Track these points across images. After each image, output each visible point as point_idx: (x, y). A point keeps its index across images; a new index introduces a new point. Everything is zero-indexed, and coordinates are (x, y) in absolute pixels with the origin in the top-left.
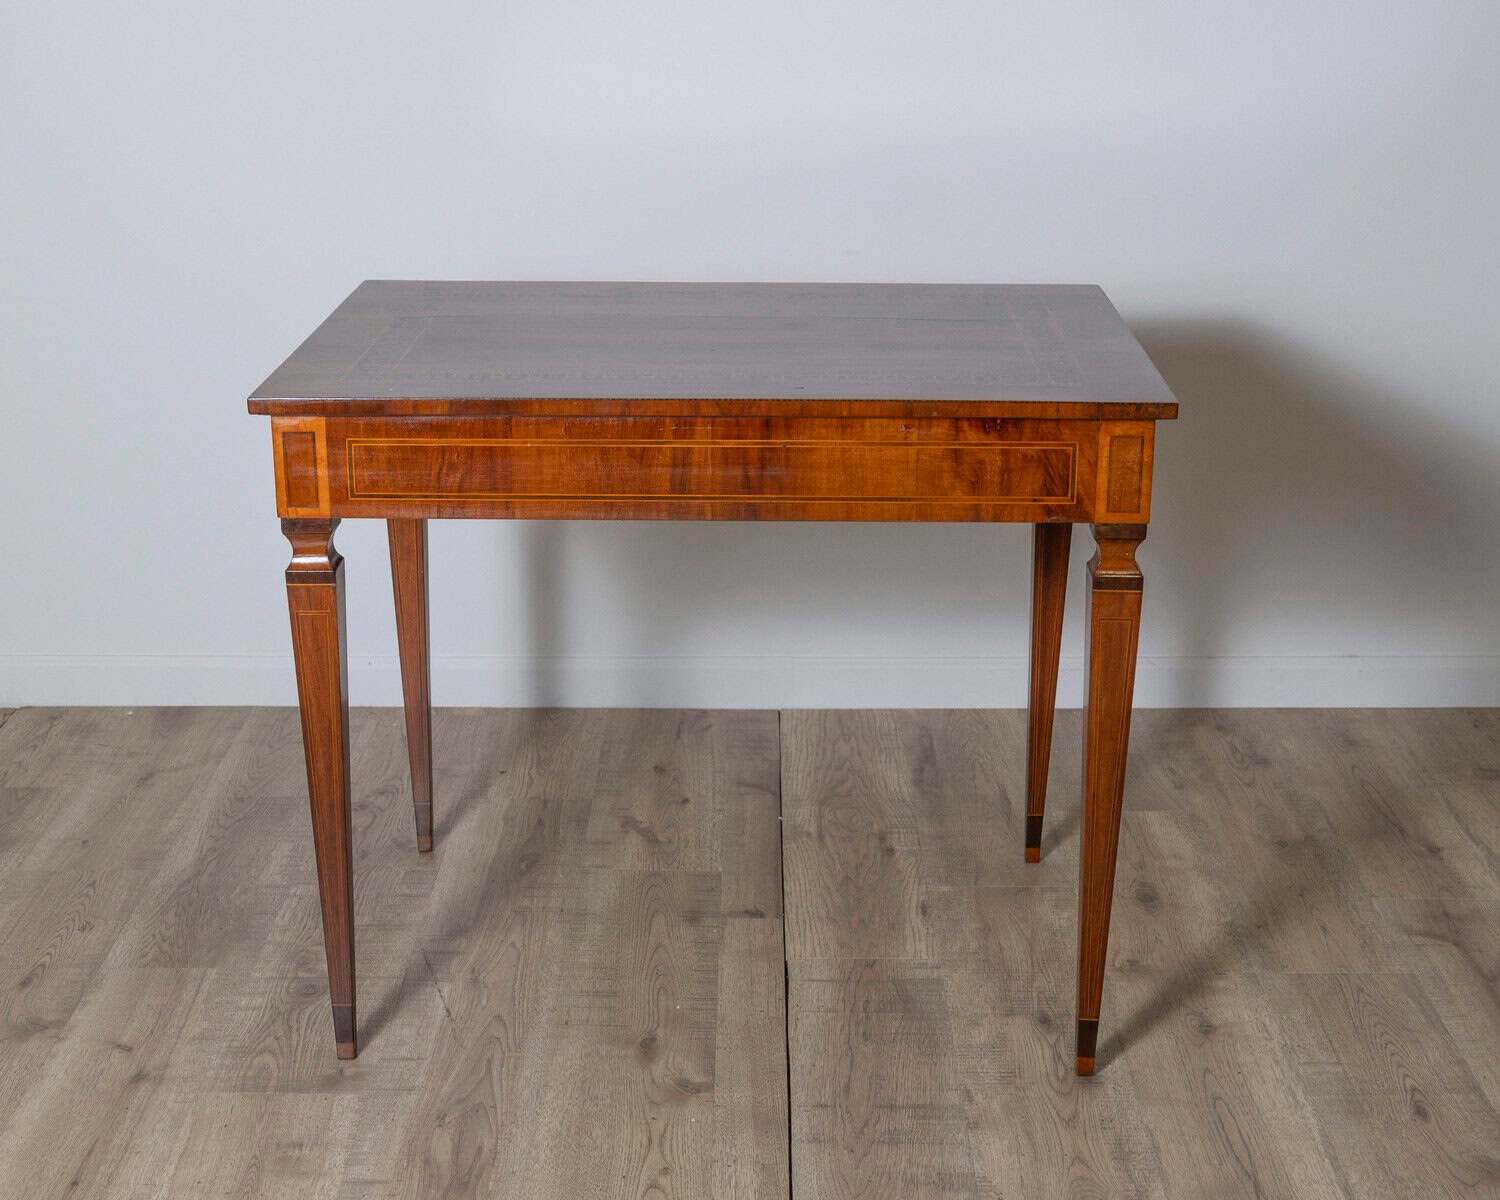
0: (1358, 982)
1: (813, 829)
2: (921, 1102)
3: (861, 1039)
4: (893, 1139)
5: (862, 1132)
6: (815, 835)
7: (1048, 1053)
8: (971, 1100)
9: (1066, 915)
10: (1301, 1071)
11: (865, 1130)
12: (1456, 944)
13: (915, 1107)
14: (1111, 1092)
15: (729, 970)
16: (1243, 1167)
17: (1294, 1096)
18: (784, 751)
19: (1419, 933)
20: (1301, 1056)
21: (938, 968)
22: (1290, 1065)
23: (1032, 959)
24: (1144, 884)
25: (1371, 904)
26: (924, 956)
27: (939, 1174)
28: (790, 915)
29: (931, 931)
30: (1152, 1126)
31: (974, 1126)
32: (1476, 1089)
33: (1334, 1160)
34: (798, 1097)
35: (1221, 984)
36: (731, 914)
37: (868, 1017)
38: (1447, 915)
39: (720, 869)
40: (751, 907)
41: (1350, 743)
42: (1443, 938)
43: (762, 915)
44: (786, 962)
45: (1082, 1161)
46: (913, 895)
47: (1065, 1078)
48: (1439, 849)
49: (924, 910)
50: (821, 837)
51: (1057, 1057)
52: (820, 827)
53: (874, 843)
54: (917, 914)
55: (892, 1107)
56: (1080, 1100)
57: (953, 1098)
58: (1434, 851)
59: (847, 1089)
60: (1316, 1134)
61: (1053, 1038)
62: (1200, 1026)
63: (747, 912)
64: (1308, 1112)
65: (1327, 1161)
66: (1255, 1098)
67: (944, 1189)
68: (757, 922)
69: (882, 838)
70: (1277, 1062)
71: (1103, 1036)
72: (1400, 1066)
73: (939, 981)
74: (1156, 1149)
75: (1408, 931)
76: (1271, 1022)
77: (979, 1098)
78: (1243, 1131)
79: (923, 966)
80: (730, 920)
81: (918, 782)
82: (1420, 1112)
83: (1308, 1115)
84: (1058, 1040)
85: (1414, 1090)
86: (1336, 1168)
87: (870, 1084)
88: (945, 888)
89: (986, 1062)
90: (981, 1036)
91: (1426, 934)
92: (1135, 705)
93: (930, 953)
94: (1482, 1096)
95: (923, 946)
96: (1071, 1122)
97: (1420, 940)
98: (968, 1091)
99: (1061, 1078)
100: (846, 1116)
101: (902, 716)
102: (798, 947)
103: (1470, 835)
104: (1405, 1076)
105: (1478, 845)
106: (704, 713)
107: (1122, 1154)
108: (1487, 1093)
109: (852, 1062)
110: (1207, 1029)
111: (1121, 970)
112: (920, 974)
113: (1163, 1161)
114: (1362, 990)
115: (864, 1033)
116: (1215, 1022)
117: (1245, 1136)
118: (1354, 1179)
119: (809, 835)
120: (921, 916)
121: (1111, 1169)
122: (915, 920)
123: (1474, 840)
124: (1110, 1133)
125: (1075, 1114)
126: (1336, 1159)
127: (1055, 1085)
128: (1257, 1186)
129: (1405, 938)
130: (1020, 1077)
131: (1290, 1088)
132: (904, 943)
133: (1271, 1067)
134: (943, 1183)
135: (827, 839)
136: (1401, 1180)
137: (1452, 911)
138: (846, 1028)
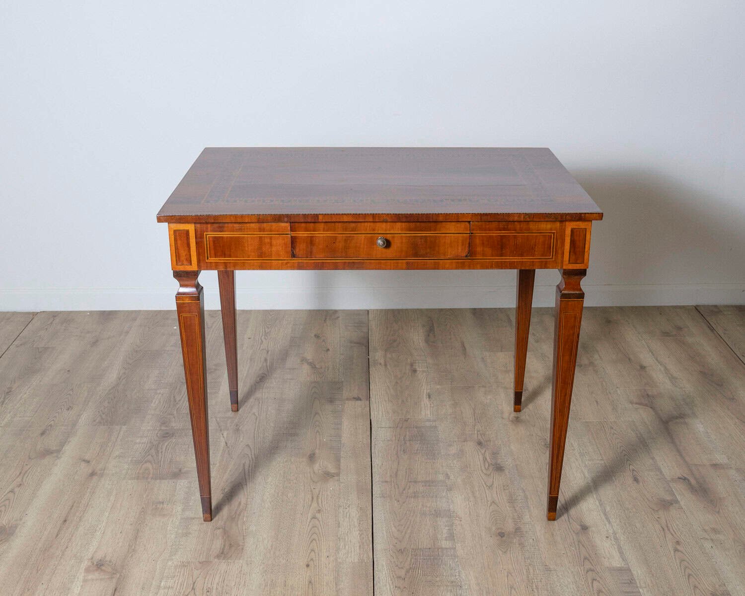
0: (611, 425)
1: (382, 361)
2: (428, 479)
3: (402, 453)
4: (415, 496)
5: (403, 493)
6: (383, 363)
7: (481, 457)
8: (449, 478)
9: (489, 397)
10: (587, 463)
11: (404, 492)
12: (651, 408)
13: (426, 482)
14: (507, 473)
15: (346, 425)
17: (583, 474)
18: (370, 328)
19: (636, 403)
20: (587, 456)
21: (435, 421)
22: (582, 460)
23: (475, 416)
25: (617, 391)
26: (429, 416)
27: (435, 510)
28: (372, 399)
29: (432, 405)
30: (524, 488)
31: (450, 489)
32: (659, 470)
34: (377, 478)
36: (348, 399)
37: (405, 443)
38: (647, 395)
39: (343, 380)
40: (356, 396)
42: (646, 405)
43: (360, 400)
44: (371, 421)
45: (495, 504)
46: (425, 389)
47: (488, 469)
48: (645, 367)
49: (429, 396)
50: (386, 365)
51: (485, 460)
52: (385, 362)
53: (408, 367)
54: (426, 398)
55: (415, 482)
56: (494, 477)
57: (441, 477)
58: (643, 368)
59: (396, 474)
61: (483, 451)
62: (545, 444)
63: (354, 398)
65: (597, 501)
66: (568, 475)
67: (437, 517)
68: (358, 402)
69: (412, 365)
70: (577, 460)
72: (627, 460)
73: (436, 427)
74: (526, 497)
75: (632, 403)
76: (574, 442)
77: (452, 477)
79: (429, 420)
80: (347, 402)
81: (427, 341)
82: (636, 480)
84: (485, 451)
85: (633, 470)
86: (601, 505)
87: (406, 472)
88: (438, 387)
89: (455, 462)
90: (453, 450)
93: (432, 415)
94: (661, 473)
95: (429, 412)
96: (490, 487)
97: (638, 406)
98: (447, 474)
99: (487, 468)
100: (396, 486)
101: (420, 312)
102: (376, 414)
103: (657, 360)
104: (629, 465)
105: (661, 365)
106: (336, 311)
107: (512, 500)
108: (663, 471)
109: (398, 463)
111: (512, 421)
112: (428, 424)
113: (529, 503)
114: (613, 428)
115: (404, 450)
118: (608, 508)
119: (380, 364)
120: (428, 399)
121: (507, 507)
122: (425, 401)
123: (659, 363)
124: (507, 491)
125: (493, 484)
126: (601, 500)
127: (484, 471)
129: (630, 405)
130: (469, 468)
131: (582, 471)
132: (421, 411)
133: (574, 462)
134: (437, 514)
135: (388, 366)
136: (628, 509)
137: (650, 393)
138: (396, 448)
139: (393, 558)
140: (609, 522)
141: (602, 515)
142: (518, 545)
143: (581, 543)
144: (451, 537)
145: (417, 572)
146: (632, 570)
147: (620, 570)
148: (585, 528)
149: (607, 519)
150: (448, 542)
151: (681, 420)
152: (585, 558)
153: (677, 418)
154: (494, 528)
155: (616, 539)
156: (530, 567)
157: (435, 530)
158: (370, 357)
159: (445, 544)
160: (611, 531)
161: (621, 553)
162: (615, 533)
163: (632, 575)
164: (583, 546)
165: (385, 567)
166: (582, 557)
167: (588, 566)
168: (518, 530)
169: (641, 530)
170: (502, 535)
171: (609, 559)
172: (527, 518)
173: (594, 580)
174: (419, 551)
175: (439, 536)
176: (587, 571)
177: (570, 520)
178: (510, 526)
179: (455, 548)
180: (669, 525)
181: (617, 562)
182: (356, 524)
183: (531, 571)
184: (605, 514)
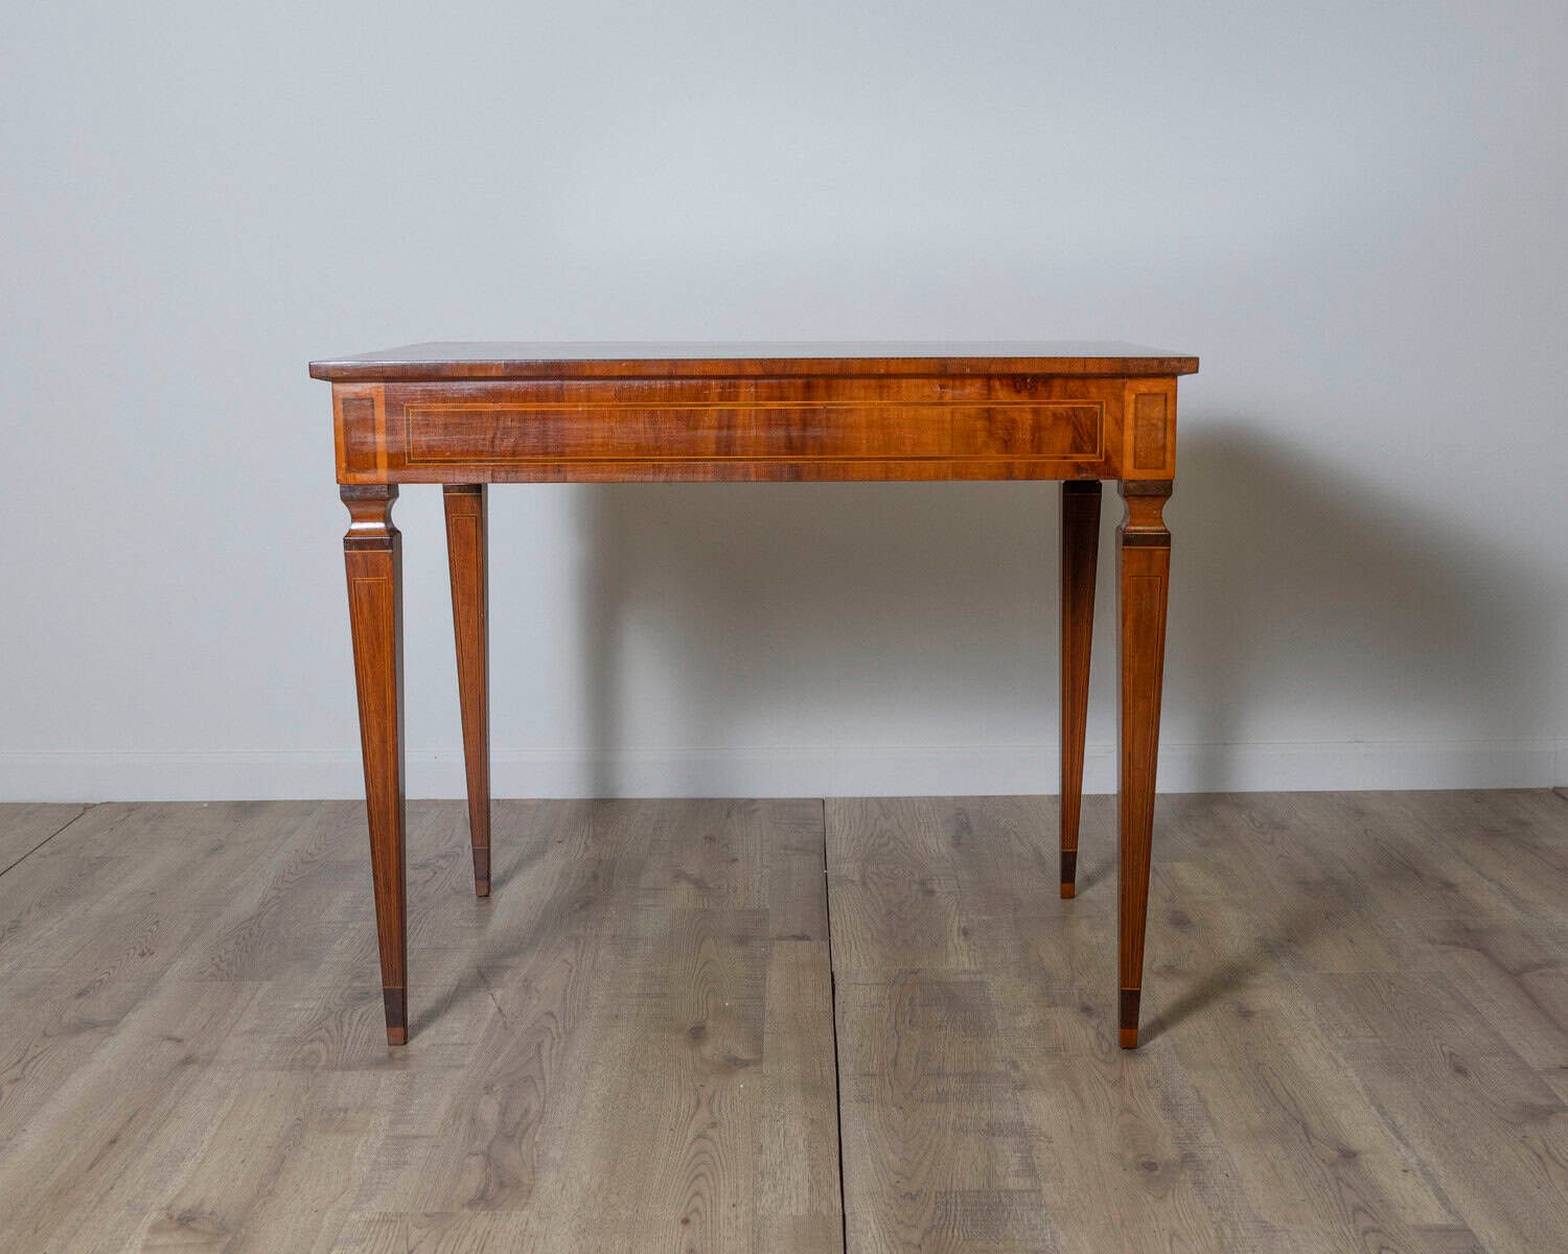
0: (1388, 977)
1: (857, 878)
2: (968, 1070)
3: (907, 1026)
4: (941, 1098)
5: (911, 1094)
6: (859, 883)
7: (1092, 1033)
8: (1017, 1068)
10: (1340, 1042)
11: (914, 1092)
12: (1479, 950)
13: (964, 1074)
14: (1155, 1061)
15: (776, 978)
16: (1290, 1115)
17: (1335, 1061)
18: (827, 824)
19: (1443, 943)
20: (1338, 1031)
21: (981, 973)
22: (1328, 1038)
23: (1071, 966)
24: (1175, 912)
25: (1394, 923)
26: (967, 965)
27: (988, 1124)
28: (836, 937)
29: (973, 947)
30: (1197, 1086)
31: (1021, 1087)
32: (1513, 1053)
33: (1380, 1108)
34: (846, 1069)
35: (1257, 981)
36: (780, 938)
37: (913, 1010)
38: (1468, 930)
39: (768, 906)
40: (798, 933)
41: (1360, 813)
42: (1466, 946)
43: (808, 939)
44: (832, 974)
45: (1130, 1111)
46: (955, 921)
47: (1110, 1051)
48: (1454, 885)
49: (965, 933)
50: (864, 884)
51: (1099, 1035)
52: (863, 877)
53: (915, 887)
54: (959, 935)
55: (939, 1075)
56: (1125, 1067)
57: (1000, 1067)
58: (1449, 886)
59: (895, 1062)
60: (1360, 1088)
61: (1094, 1022)
62: (1239, 1012)
63: (794, 936)
64: (1351, 1072)
65: (1372, 1108)
66: (1297, 1063)
67: (993, 1135)
68: (801, 944)
69: (923, 883)
70: (1315, 1036)
71: (1144, 1019)
72: (1435, 1037)
73: (982, 983)
74: (1203, 1101)
75: (1432, 941)
76: (1307, 1008)
77: (1025, 1066)
78: (1288, 1088)
79: (965, 972)
80: (777, 942)
81: (957, 843)
82: (1460, 1071)
83: (1350, 1074)
84: (1101, 1023)
85: (1451, 1054)
86: (1383, 1113)
87: (918, 1059)
88: (985, 918)
89: (1030, 1041)
90: (1025, 1021)
91: (1450, 943)
92: (1158, 790)
93: (973, 962)
94: (1519, 1058)
95: (966, 959)
96: (1118, 1083)
97: (1444, 947)
98: (1014, 1062)
99: (1105, 1051)
100: (895, 1082)
101: (940, 801)
102: (844, 960)
103: (1480, 872)
104: (1441, 1046)
105: (1490, 881)
106: (752, 801)
107: (1170, 1106)
108: (1524, 1056)
109: (899, 1042)
110: (1246, 1014)
111: (1158, 974)
112: (965, 978)
113: (1211, 1110)
114: (1394, 984)
115: (910, 1021)
116: (1252, 1008)
117: (1290, 1091)
118: (1400, 1120)
119: (853, 882)
120: (962, 937)
121: (1159, 1118)
122: (957, 940)
123: (1486, 878)
124: (1157, 1091)
125: (1122, 1078)
126: (1381, 1106)
127: (1102, 1057)
128: (1305, 1127)
129: (1429, 946)
130: (1065, 1050)
131: (1330, 1055)
132: (947, 955)
133: (1310, 1040)
134: (992, 1130)
135: (871, 885)
136: (1448, 1122)
137: (1471, 926)
138: (893, 1018)
139: (892, 1208)
140: (1407, 1145)
141: (1388, 1133)
142: (1190, 1186)
143: (1343, 1182)
144: (1029, 1169)
145: (950, 1232)
146: (1475, 1231)
147: (1445, 1231)
148: (1349, 1155)
149: (1399, 1137)
150: (1020, 1179)
151: (1551, 971)
152: (1357, 1209)
153: (1539, 966)
154: (1130, 1156)
155: (1426, 1174)
156: (1222, 1224)
157: (989, 1159)
158: (828, 872)
159: (1012, 1183)
160: (1413, 1160)
161: (1443, 1200)
162: (1422, 1164)
163: (1476, 1238)
164: (1349, 1186)
165: (873, 1225)
166: (1350, 1209)
167: (1364, 1221)
168: (1188, 1159)
169: (1486, 1158)
170: (1150, 1167)
171: (1414, 1210)
172: (1208, 1136)
173: (1382, 1247)
174: (953, 1195)
175: (1000, 1169)
176: (1365, 1233)
177: (1313, 1141)
178: (1169, 1151)
179: (1040, 1191)
180: (1552, 1149)
181: (1435, 1215)
182: (801, 1147)
183: (1228, 1231)
184: (1395, 1129)
